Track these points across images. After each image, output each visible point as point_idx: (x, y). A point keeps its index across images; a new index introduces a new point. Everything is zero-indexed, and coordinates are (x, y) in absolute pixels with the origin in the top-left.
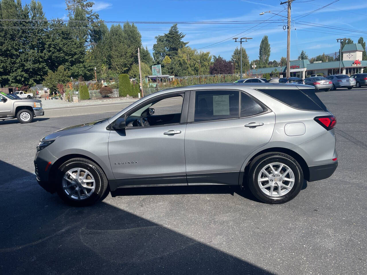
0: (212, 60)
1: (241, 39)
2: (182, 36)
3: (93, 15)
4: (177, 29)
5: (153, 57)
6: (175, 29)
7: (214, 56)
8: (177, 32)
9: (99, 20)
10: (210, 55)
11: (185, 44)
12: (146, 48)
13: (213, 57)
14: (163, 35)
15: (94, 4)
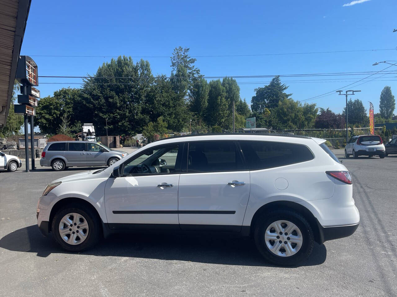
0: (319, 113)
1: (347, 92)
2: (284, 87)
3: (194, 71)
4: (280, 81)
5: (251, 109)
6: (277, 81)
7: (322, 109)
8: (278, 84)
9: (199, 75)
10: (316, 107)
11: (287, 96)
12: (245, 101)
13: (319, 110)
14: (264, 87)
15: (196, 60)
